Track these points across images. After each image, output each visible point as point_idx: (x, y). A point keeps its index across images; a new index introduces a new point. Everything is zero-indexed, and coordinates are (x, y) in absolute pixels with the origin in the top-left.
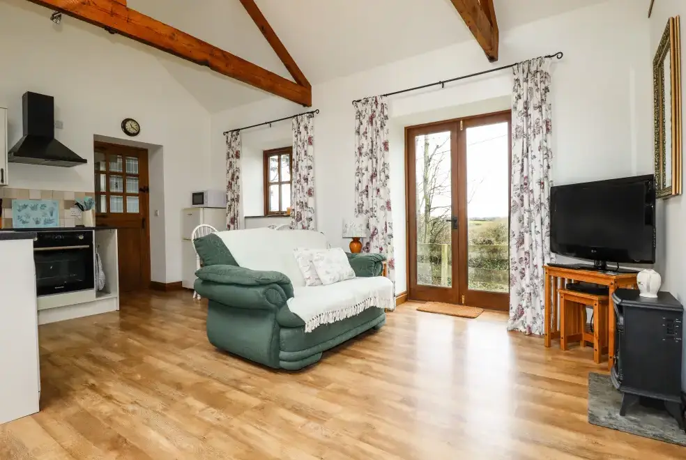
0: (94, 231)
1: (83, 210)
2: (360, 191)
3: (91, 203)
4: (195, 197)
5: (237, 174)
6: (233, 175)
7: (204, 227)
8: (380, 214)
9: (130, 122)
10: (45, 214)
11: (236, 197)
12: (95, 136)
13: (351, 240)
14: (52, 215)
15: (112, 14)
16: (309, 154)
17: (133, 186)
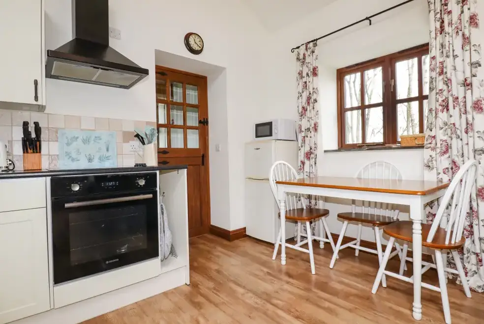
0: (158, 172)
1: (143, 143)
3: (152, 135)
4: (260, 128)
5: (314, 97)
6: (309, 98)
7: (280, 164)
9: (193, 36)
10: (99, 149)
11: (313, 126)
14: (108, 150)
17: (193, 119)
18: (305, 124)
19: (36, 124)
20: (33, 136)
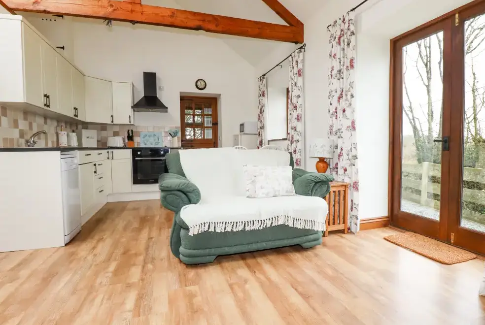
0: (169, 149)
1: (173, 137)
2: (331, 112)
3: (176, 133)
4: (241, 126)
5: (263, 108)
6: (261, 109)
8: (346, 134)
9: (200, 81)
10: (155, 140)
11: (262, 125)
12: (180, 92)
13: (318, 160)
14: (158, 140)
15: (132, 11)
16: (298, 84)
17: (209, 122)
18: (260, 125)
19: (132, 130)
20: (131, 135)
